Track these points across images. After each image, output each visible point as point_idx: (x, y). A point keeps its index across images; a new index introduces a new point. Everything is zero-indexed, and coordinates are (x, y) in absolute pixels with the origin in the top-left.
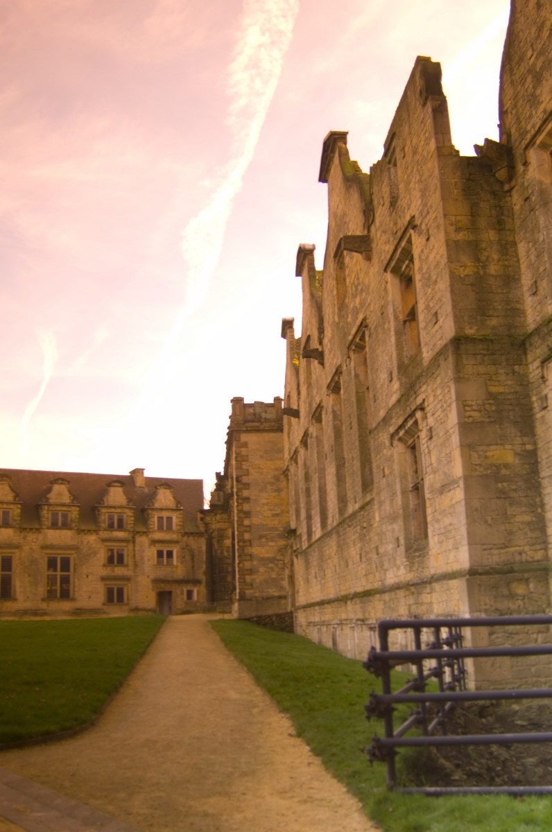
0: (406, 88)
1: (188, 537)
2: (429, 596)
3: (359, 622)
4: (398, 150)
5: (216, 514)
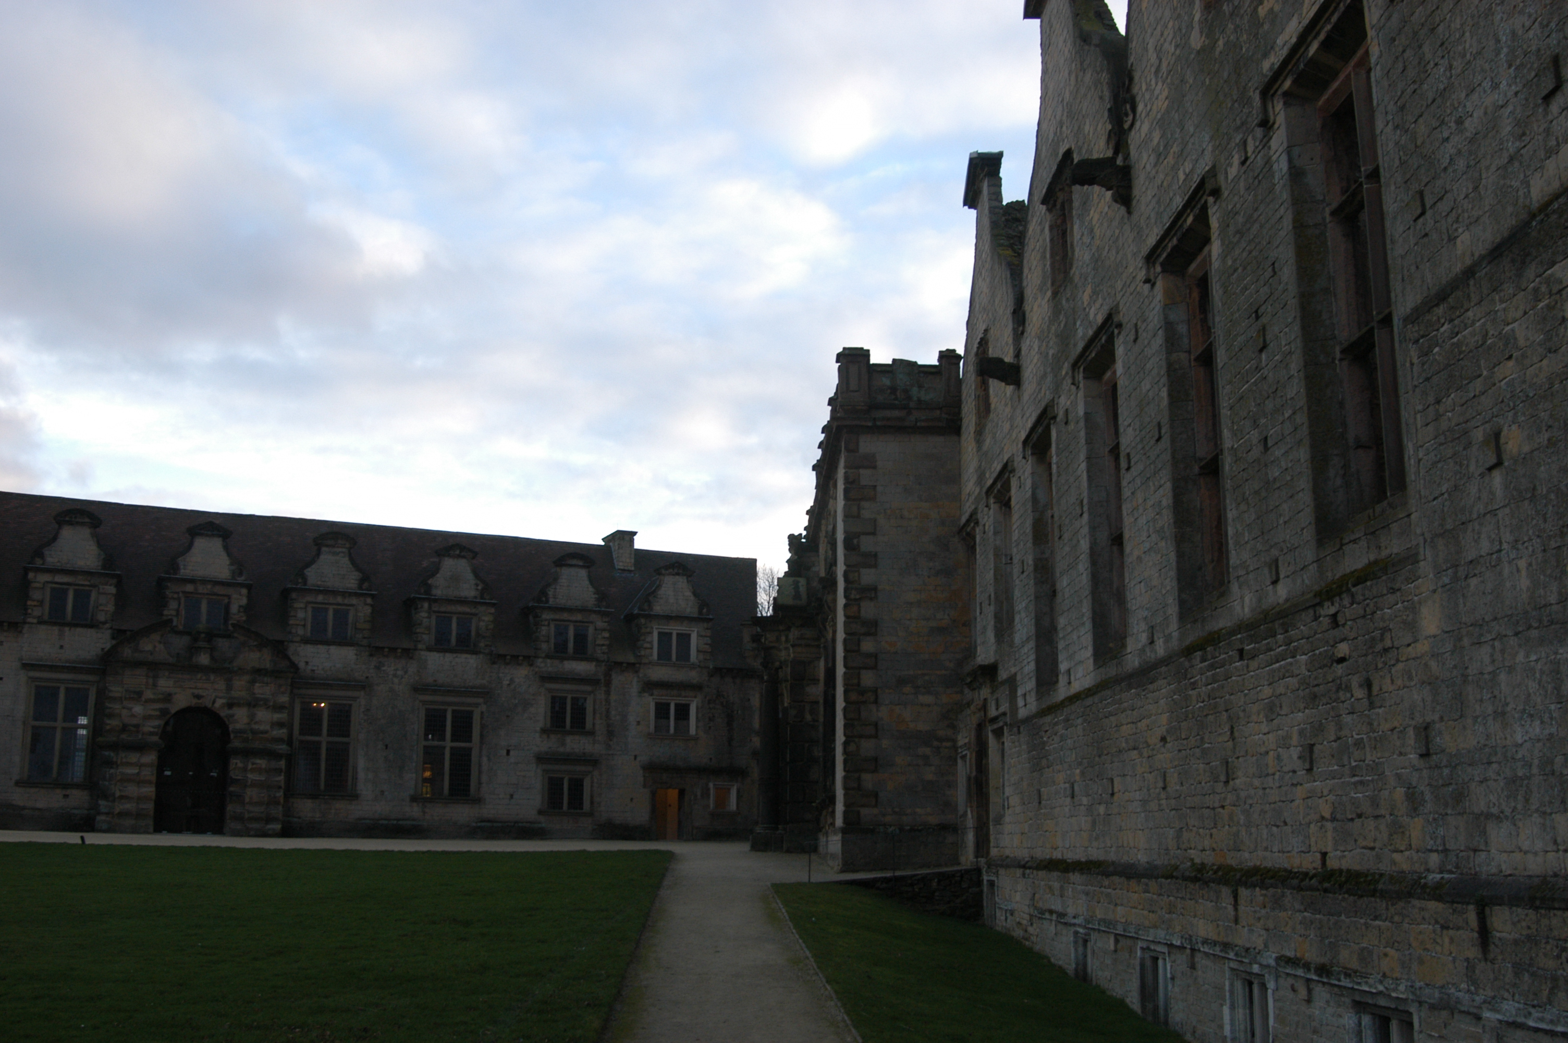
1: (722, 677)
3: (1294, 971)
5: (789, 629)
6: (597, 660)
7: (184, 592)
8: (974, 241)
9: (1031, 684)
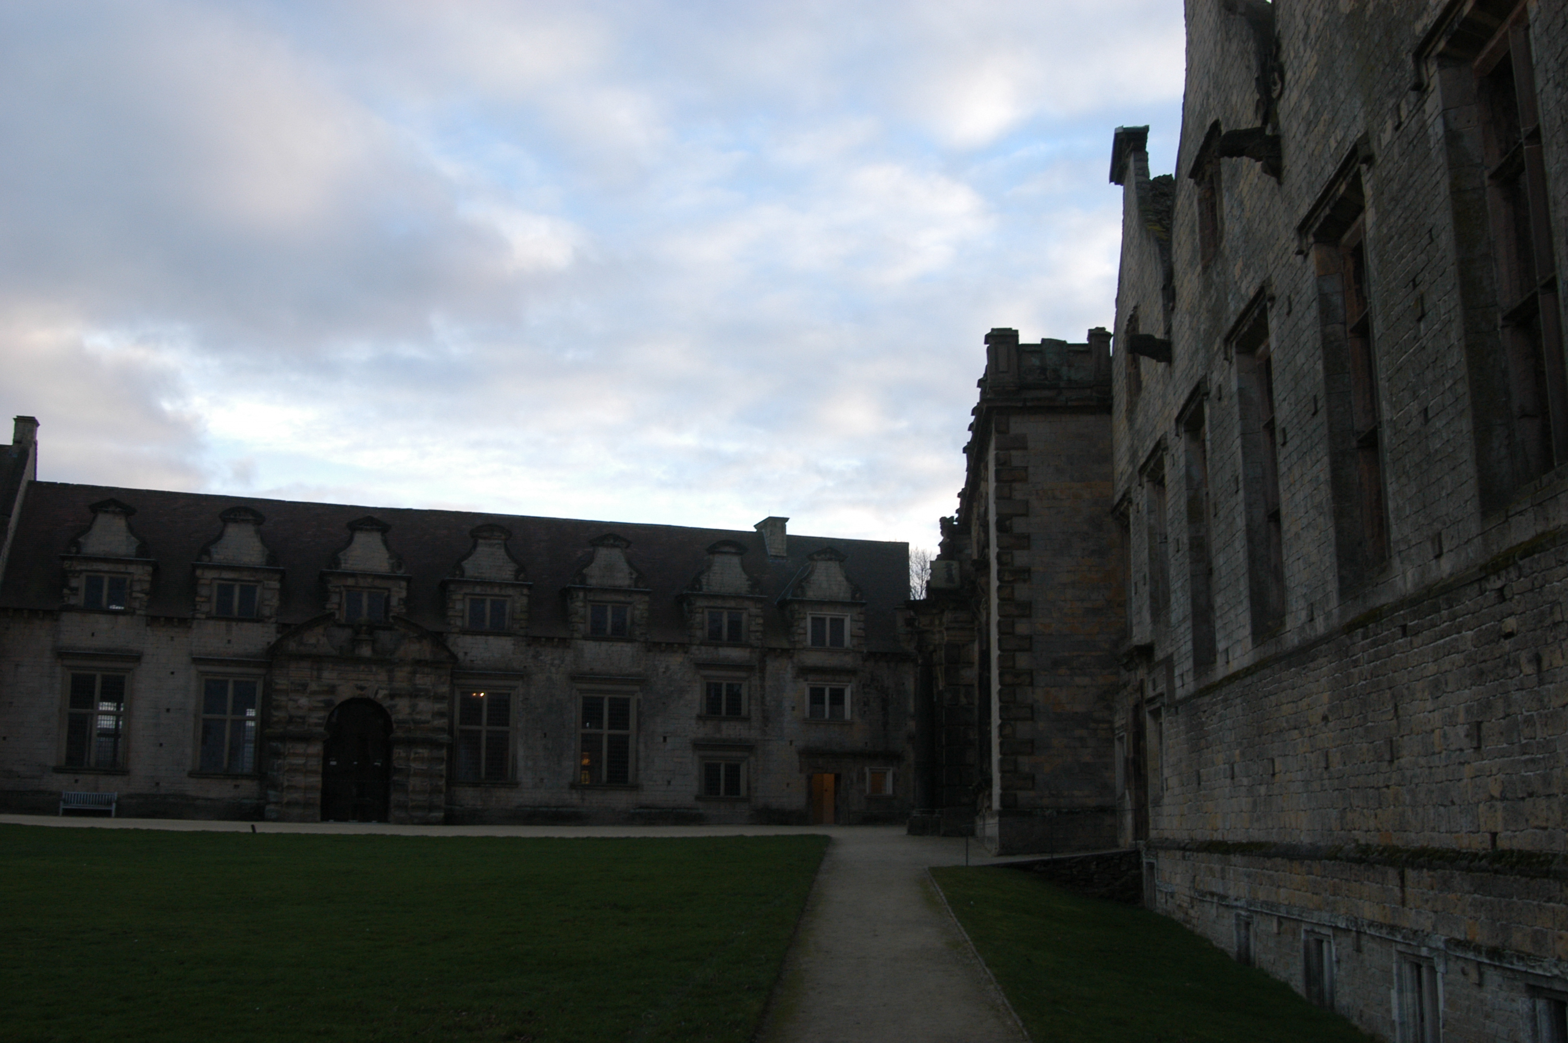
1: (877, 662)
3: (1464, 954)
5: (944, 610)
6: (751, 646)
7: (345, 586)
8: (1122, 217)
9: (1188, 664)
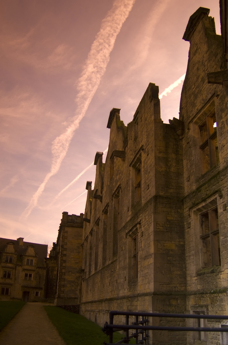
0: (144, 94)
1: (39, 269)
2: (136, 302)
3: (107, 312)
4: (139, 118)
5: (52, 260)
6: (14, 264)
9: (88, 273)
